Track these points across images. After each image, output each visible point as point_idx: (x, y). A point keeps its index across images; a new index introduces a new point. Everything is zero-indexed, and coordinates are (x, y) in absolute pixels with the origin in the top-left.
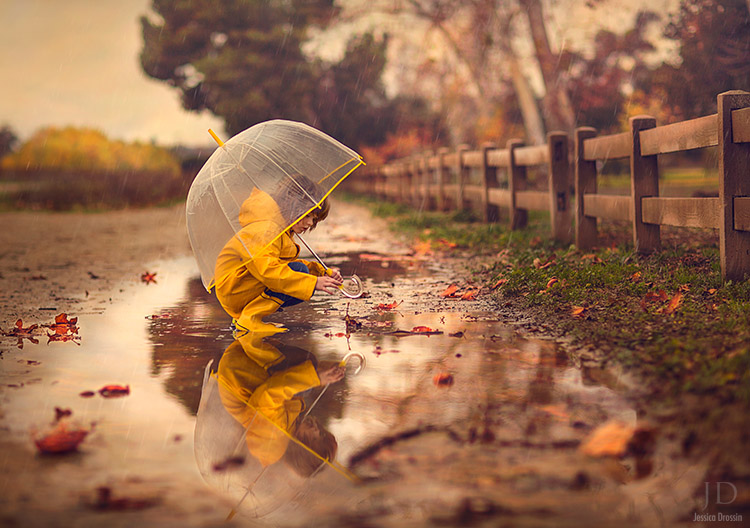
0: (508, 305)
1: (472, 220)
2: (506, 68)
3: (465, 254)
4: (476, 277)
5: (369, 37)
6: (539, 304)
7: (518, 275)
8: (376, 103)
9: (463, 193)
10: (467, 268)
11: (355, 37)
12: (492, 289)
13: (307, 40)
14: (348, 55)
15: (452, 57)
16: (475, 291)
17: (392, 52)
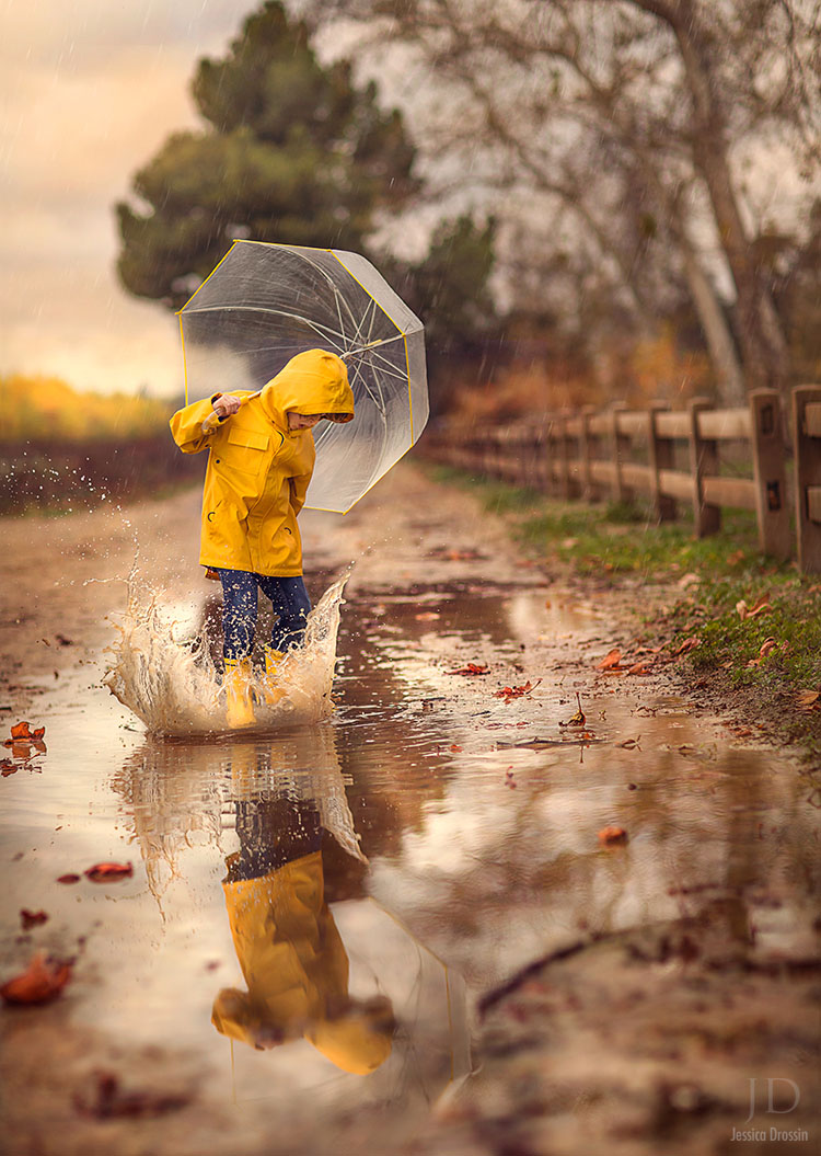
0: (702, 686)
1: (637, 519)
2: (677, 262)
3: (629, 583)
4: (650, 631)
5: (465, 223)
6: (750, 685)
7: (714, 631)
8: (481, 322)
9: (620, 476)
10: (634, 612)
11: (444, 224)
12: (674, 655)
13: (373, 230)
14: (435, 250)
15: (593, 248)
16: (649, 656)
17: (503, 243)
